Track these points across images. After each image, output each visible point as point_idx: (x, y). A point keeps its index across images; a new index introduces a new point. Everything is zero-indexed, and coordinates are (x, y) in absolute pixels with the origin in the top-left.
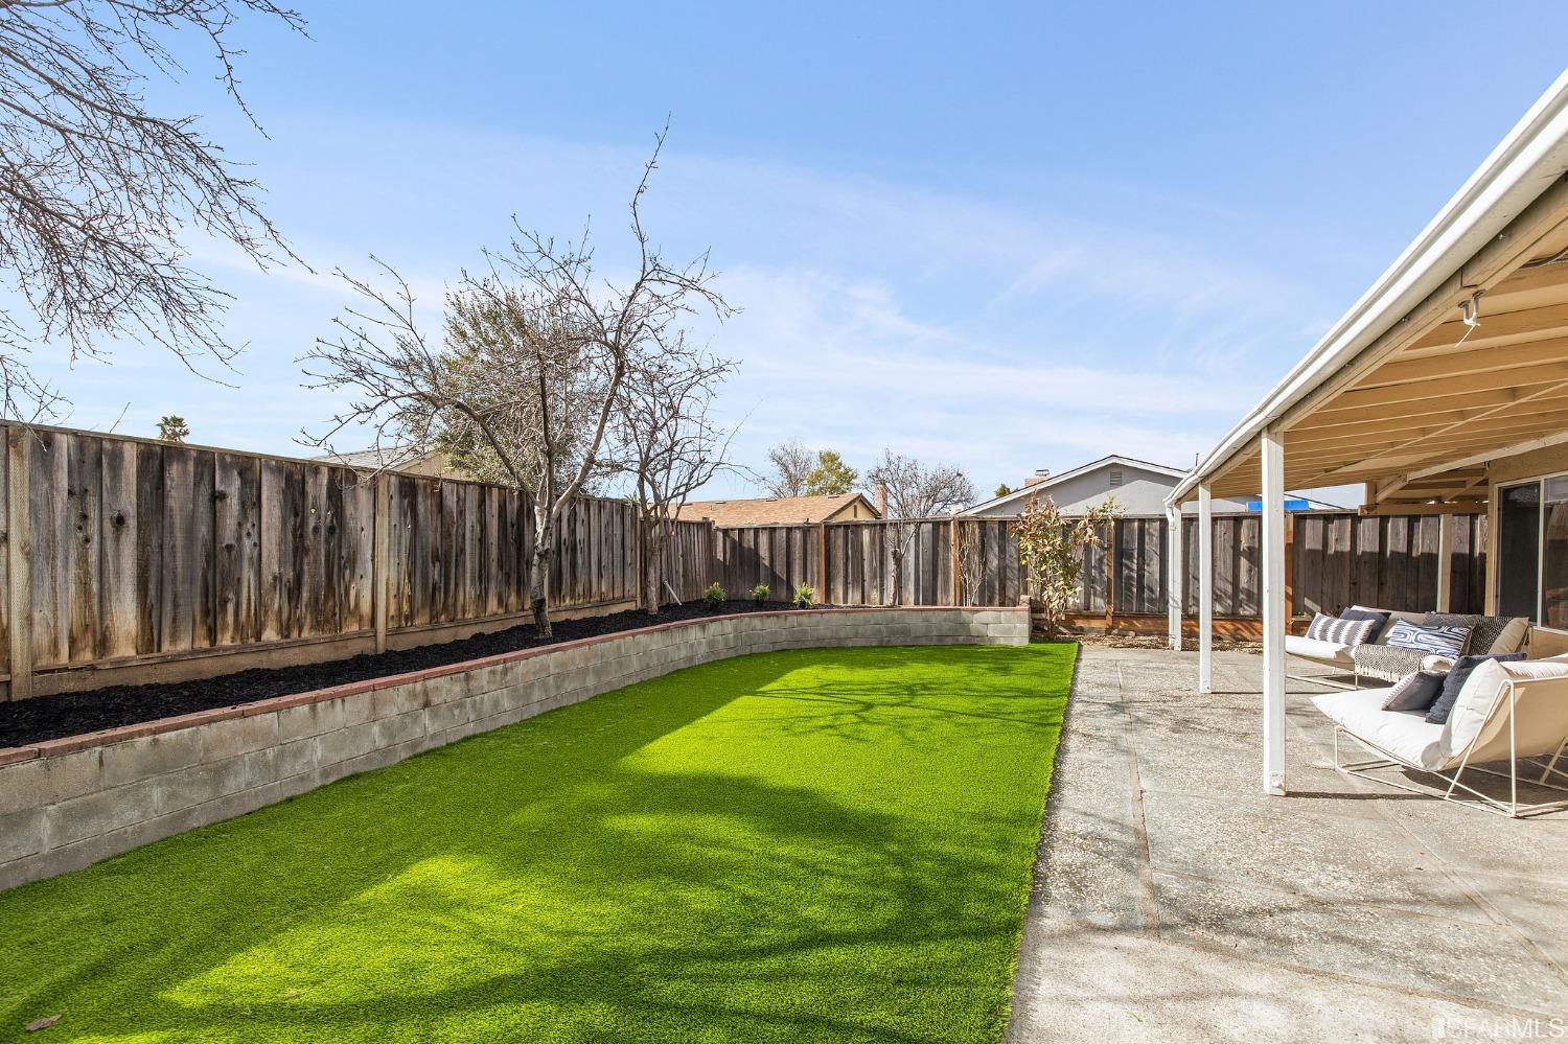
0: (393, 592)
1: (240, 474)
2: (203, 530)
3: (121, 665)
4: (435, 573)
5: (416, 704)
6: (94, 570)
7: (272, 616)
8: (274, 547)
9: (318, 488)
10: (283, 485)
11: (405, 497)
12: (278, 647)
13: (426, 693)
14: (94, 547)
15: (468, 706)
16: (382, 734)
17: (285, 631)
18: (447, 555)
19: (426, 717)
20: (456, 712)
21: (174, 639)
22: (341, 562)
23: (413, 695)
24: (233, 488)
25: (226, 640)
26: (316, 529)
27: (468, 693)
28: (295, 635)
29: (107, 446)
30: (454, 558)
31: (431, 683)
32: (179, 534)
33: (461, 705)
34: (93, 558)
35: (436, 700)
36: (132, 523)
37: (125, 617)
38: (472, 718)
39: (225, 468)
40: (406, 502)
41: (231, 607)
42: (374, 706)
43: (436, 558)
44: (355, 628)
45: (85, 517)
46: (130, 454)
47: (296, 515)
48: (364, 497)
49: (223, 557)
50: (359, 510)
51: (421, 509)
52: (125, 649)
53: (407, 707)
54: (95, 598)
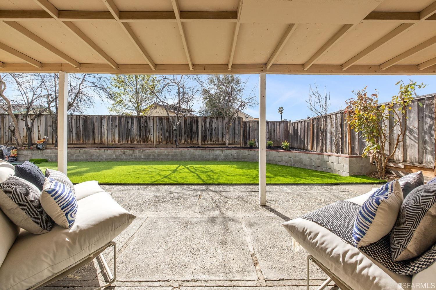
0: (157, 137)
1: (131, 119)
2: (126, 127)
3: (116, 144)
4: (167, 134)
5: (122, 153)
6: (114, 132)
7: (136, 140)
8: (136, 129)
9: (143, 120)
10: (137, 120)
11: (160, 120)
12: (136, 144)
13: (124, 151)
14: (114, 130)
15: (133, 156)
16: (115, 156)
17: (138, 142)
18: (170, 130)
19: (124, 156)
20: (131, 156)
21: (122, 142)
22: (147, 132)
23: (121, 152)
24: (130, 121)
25: (129, 143)
26: (143, 127)
27: (133, 153)
28: (140, 143)
29: (115, 117)
30: (172, 132)
31: (125, 150)
32: (123, 128)
33: (132, 155)
34: (114, 131)
35: (126, 153)
36: (118, 126)
37: (117, 138)
38: (134, 158)
39: (129, 118)
40: (161, 121)
41: (130, 138)
42: (114, 152)
43: (167, 131)
44: (150, 143)
45: (113, 126)
46: (117, 117)
47: (140, 124)
48: (152, 121)
49: (129, 131)
50: (151, 124)
51: (163, 122)
52: (117, 142)
53: (120, 153)
54: (114, 136)
